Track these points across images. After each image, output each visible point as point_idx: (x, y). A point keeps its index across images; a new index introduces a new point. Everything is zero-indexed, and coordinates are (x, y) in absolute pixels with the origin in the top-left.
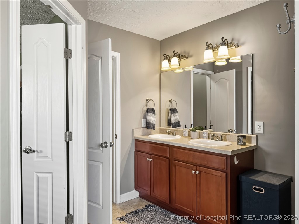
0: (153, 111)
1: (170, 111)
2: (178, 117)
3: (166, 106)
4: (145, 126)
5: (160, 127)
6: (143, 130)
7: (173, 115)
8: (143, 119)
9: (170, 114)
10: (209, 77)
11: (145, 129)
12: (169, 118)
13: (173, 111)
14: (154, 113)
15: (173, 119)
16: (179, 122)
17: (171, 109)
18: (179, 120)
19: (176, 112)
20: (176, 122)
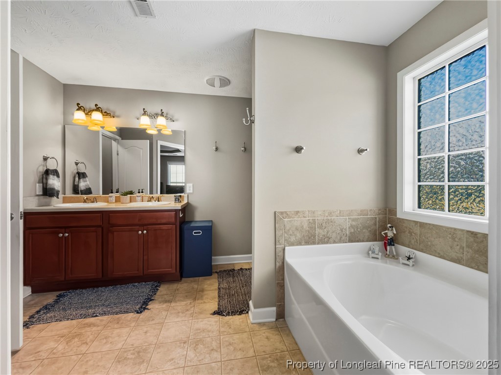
0: (55, 173)
1: (77, 175)
2: (88, 182)
3: (71, 169)
4: (41, 193)
5: (64, 195)
6: (39, 199)
7: (81, 180)
8: (39, 183)
9: (77, 179)
10: (116, 142)
11: (42, 197)
12: (76, 183)
13: (81, 175)
14: (58, 176)
15: (83, 185)
16: (90, 189)
17: (78, 173)
18: (90, 186)
19: (85, 176)
20: (86, 189)
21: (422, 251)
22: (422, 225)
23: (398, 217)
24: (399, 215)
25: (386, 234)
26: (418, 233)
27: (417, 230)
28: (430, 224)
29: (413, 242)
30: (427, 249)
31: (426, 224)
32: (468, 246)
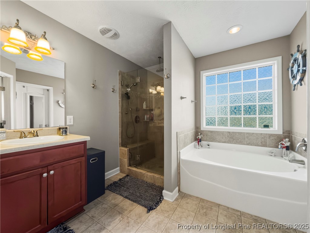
21: (212, 141)
22: (211, 132)
23: (201, 130)
24: (202, 129)
25: (198, 137)
26: (210, 135)
27: (209, 134)
28: (215, 131)
29: (208, 139)
30: (213, 140)
31: (213, 131)
32: (228, 137)
